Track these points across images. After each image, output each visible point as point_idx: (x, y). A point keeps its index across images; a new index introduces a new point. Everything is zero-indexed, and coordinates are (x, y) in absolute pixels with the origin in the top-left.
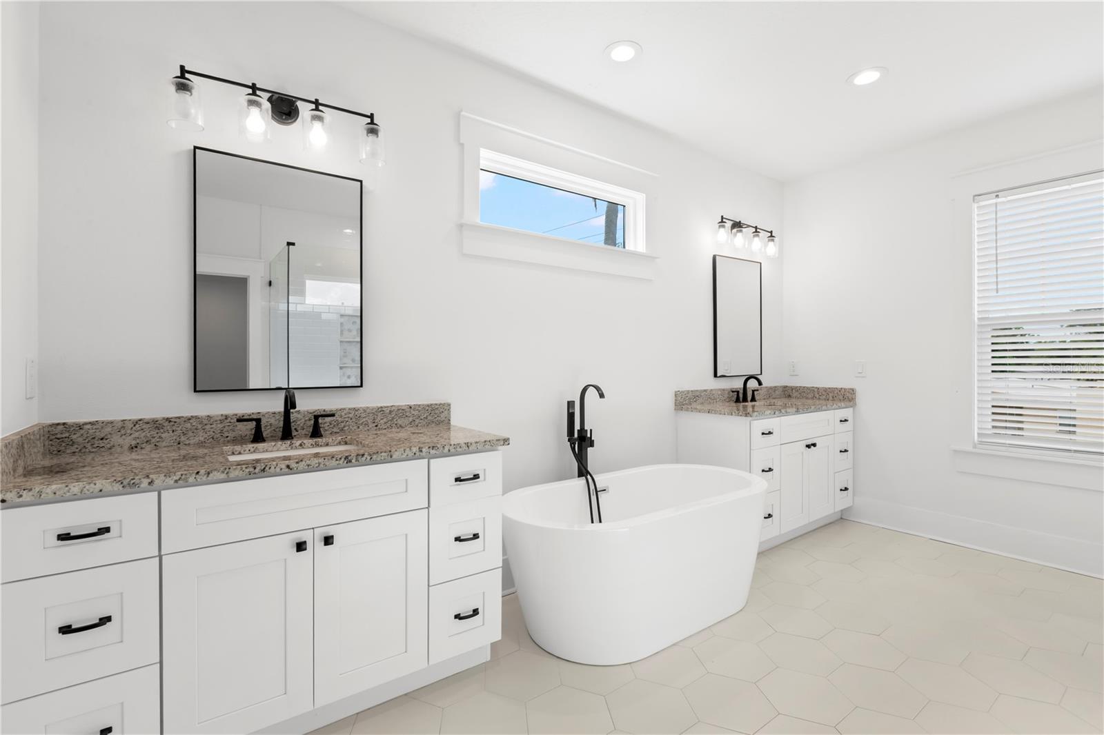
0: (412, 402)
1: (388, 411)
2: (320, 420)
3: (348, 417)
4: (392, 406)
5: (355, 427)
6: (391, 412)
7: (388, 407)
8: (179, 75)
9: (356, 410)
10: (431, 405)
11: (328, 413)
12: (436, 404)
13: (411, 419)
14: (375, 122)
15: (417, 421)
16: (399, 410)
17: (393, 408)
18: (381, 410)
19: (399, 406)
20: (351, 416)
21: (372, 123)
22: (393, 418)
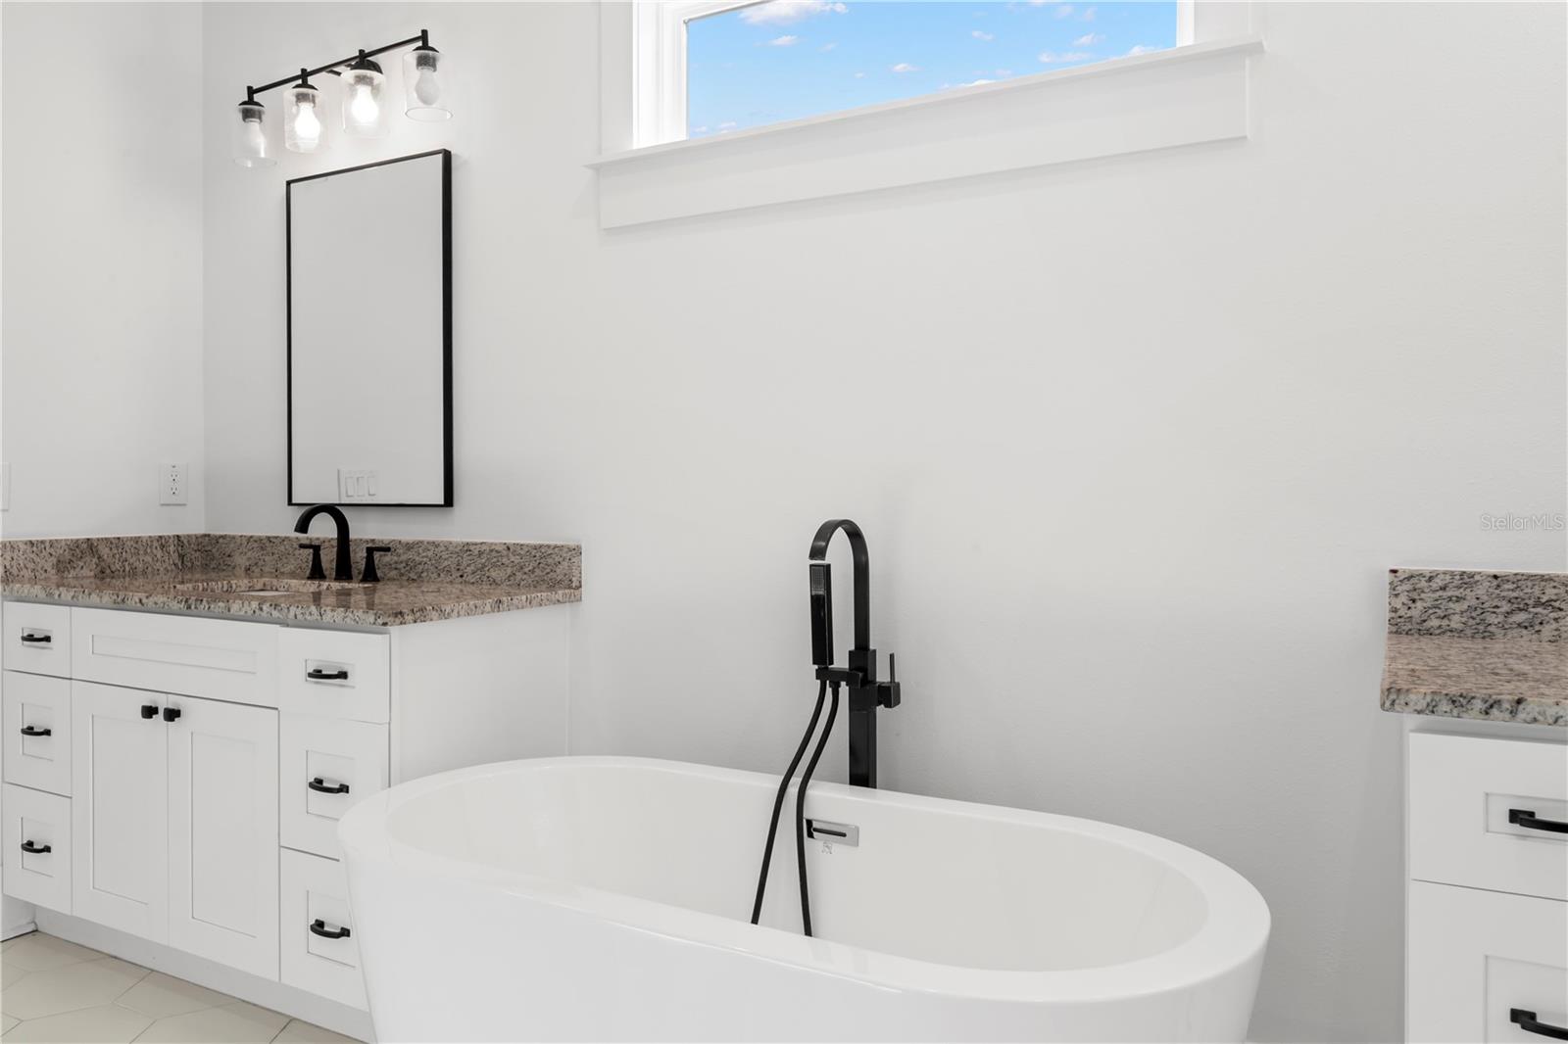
0: (511, 540)
1: (476, 552)
2: (377, 555)
3: (427, 557)
4: (482, 543)
5: (435, 575)
6: (481, 553)
7: (476, 544)
8: (246, 99)
9: (435, 545)
10: (541, 547)
11: (381, 545)
12: (549, 546)
13: (509, 571)
14: (430, 45)
15: (519, 575)
16: (492, 551)
17: (484, 548)
18: (467, 548)
19: (492, 544)
20: (430, 554)
21: (425, 46)
22: (484, 566)
